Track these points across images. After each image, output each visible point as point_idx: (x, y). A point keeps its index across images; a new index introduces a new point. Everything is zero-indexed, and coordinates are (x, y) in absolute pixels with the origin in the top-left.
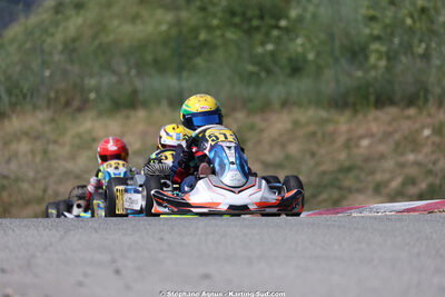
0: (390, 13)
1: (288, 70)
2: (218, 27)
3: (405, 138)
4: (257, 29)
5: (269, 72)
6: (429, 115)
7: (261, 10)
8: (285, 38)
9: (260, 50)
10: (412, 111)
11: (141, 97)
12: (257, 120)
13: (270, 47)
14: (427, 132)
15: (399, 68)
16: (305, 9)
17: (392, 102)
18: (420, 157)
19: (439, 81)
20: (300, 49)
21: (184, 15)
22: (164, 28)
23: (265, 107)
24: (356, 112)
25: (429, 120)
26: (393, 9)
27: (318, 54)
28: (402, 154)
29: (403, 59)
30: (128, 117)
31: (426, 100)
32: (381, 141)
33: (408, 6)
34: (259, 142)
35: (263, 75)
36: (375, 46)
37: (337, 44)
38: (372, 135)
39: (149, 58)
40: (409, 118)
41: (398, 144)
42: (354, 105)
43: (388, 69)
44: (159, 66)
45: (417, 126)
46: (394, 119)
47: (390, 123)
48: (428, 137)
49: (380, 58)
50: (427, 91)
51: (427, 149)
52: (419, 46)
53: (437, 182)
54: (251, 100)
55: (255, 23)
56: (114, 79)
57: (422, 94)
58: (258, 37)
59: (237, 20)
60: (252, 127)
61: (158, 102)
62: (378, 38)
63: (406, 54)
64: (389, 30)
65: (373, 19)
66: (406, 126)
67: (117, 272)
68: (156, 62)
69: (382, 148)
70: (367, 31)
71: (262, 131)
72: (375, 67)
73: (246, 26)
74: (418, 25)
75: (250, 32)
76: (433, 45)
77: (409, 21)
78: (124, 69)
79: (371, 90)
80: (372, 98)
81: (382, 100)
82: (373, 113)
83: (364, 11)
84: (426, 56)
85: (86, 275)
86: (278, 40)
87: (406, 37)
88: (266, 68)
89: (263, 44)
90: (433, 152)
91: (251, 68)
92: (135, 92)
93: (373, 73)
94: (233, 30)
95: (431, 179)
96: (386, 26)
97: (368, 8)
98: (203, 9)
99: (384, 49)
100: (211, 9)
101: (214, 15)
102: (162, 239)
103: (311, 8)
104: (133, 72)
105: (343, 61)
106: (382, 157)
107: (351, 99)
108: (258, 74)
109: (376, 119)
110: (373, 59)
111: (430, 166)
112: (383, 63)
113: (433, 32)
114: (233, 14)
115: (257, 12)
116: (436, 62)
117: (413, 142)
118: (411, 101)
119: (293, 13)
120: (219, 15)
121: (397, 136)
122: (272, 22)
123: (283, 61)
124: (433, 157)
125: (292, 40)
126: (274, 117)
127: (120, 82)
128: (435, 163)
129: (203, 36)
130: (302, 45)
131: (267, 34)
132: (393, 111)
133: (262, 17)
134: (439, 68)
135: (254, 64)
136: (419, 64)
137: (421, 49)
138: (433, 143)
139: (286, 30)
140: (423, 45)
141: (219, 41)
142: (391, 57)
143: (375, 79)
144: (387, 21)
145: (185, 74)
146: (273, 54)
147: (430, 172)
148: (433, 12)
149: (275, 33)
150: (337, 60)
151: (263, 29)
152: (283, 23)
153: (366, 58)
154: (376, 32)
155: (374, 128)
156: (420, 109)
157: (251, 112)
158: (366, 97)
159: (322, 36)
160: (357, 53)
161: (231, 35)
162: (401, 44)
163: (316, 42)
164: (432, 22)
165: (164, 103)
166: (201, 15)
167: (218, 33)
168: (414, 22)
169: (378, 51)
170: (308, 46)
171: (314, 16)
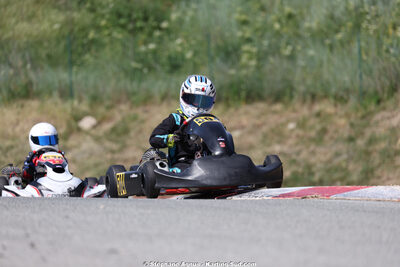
0: (260, 19)
1: (167, 68)
2: (106, 27)
3: (272, 131)
4: (141, 29)
5: (151, 68)
6: (294, 111)
7: (145, 12)
8: (166, 38)
9: (143, 49)
10: (278, 107)
11: (35, 88)
12: (139, 112)
13: (152, 46)
14: (291, 126)
15: (267, 67)
16: (184, 13)
17: (260, 98)
18: (285, 149)
19: (304, 80)
20: (179, 49)
21: (76, 15)
22: (56, 26)
23: (147, 100)
24: (228, 106)
25: (293, 115)
26: (262, 14)
27: (196, 54)
28: (269, 145)
29: (271, 59)
30: (22, 106)
31: (291, 97)
32: (251, 133)
33: (277, 13)
34: (140, 131)
35: (145, 71)
36: (246, 47)
37: (213, 45)
38: (242, 127)
39: (43, 53)
40: (275, 112)
41: (265, 136)
42: (227, 99)
43: (258, 68)
44: (53, 61)
45: (283, 120)
46: (263, 114)
47: (259, 117)
48: (292, 130)
49: (250, 59)
50: (292, 89)
51: (291, 141)
52: (286, 48)
53: (300, 170)
54: (134, 94)
55: (139, 24)
56: (11, 72)
57: (288, 91)
58: (142, 37)
59: (123, 21)
60: (135, 118)
61: (50, 94)
62: (249, 40)
63: (273, 55)
64: (259, 33)
65: (245, 23)
66: (273, 120)
67: (32, 245)
68: (49, 57)
69: (252, 139)
70: (239, 34)
71: (143, 121)
72: (246, 66)
73: (130, 26)
74: (285, 30)
75: (134, 32)
76: (299, 48)
77: (277, 26)
78: (20, 63)
79: (243, 87)
80: (243, 94)
81: (252, 96)
82: (244, 108)
83: (236, 16)
84: (292, 58)
85: (4, 248)
86: (160, 41)
87: (274, 40)
88: (148, 64)
89: (146, 43)
90: (297, 144)
91: (134, 65)
92: (30, 84)
93: (244, 72)
94: (119, 29)
95: (294, 168)
96: (257, 30)
97: (241, 13)
98: (92, 10)
99: (255, 50)
100: (100, 11)
101: (103, 16)
102: (67, 217)
103: (190, 13)
104: (29, 66)
105: (218, 60)
106: (251, 147)
107: (224, 95)
108: (141, 70)
109: (246, 113)
110: (244, 59)
111: (294, 157)
112: (253, 63)
113: (299, 36)
114: (120, 16)
115: (141, 15)
116: (301, 62)
117: (278, 134)
118: (278, 98)
119: (174, 16)
120: (107, 16)
121: (265, 129)
122: (155, 24)
123: (164, 60)
124: (298, 148)
125: (172, 40)
126: (154, 109)
127: (17, 74)
128: (298, 153)
129: (92, 35)
130: (181, 45)
131: (150, 35)
132: (261, 106)
133: (146, 19)
134: (304, 68)
135: (138, 61)
136: (286, 64)
137: (287, 51)
138: (298, 136)
139: (168, 31)
140: (290, 48)
141: (106, 40)
142: (261, 57)
143: (246, 76)
144: (258, 25)
145: (75, 69)
146: (154, 52)
147: (294, 162)
148: (298, 18)
149: (157, 33)
150: (212, 59)
151: (147, 30)
152: (165, 25)
153: (239, 58)
154: (248, 35)
155: (245, 121)
156: (286, 105)
157: (134, 105)
158: (238, 93)
159: (200, 37)
160: (230, 53)
161: (118, 34)
162: (270, 45)
163: (193, 42)
164: (297, 26)
165: (56, 94)
166: (92, 16)
167: (106, 32)
168: (282, 26)
169: (248, 52)
170: (186, 45)
171: (193, 19)
